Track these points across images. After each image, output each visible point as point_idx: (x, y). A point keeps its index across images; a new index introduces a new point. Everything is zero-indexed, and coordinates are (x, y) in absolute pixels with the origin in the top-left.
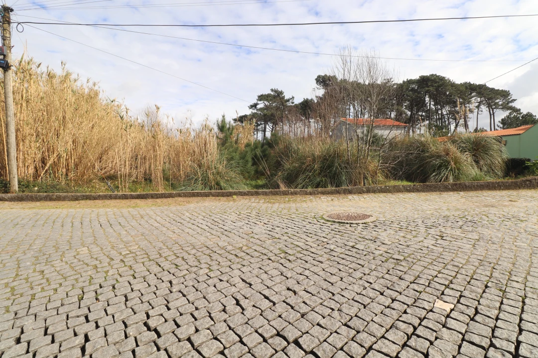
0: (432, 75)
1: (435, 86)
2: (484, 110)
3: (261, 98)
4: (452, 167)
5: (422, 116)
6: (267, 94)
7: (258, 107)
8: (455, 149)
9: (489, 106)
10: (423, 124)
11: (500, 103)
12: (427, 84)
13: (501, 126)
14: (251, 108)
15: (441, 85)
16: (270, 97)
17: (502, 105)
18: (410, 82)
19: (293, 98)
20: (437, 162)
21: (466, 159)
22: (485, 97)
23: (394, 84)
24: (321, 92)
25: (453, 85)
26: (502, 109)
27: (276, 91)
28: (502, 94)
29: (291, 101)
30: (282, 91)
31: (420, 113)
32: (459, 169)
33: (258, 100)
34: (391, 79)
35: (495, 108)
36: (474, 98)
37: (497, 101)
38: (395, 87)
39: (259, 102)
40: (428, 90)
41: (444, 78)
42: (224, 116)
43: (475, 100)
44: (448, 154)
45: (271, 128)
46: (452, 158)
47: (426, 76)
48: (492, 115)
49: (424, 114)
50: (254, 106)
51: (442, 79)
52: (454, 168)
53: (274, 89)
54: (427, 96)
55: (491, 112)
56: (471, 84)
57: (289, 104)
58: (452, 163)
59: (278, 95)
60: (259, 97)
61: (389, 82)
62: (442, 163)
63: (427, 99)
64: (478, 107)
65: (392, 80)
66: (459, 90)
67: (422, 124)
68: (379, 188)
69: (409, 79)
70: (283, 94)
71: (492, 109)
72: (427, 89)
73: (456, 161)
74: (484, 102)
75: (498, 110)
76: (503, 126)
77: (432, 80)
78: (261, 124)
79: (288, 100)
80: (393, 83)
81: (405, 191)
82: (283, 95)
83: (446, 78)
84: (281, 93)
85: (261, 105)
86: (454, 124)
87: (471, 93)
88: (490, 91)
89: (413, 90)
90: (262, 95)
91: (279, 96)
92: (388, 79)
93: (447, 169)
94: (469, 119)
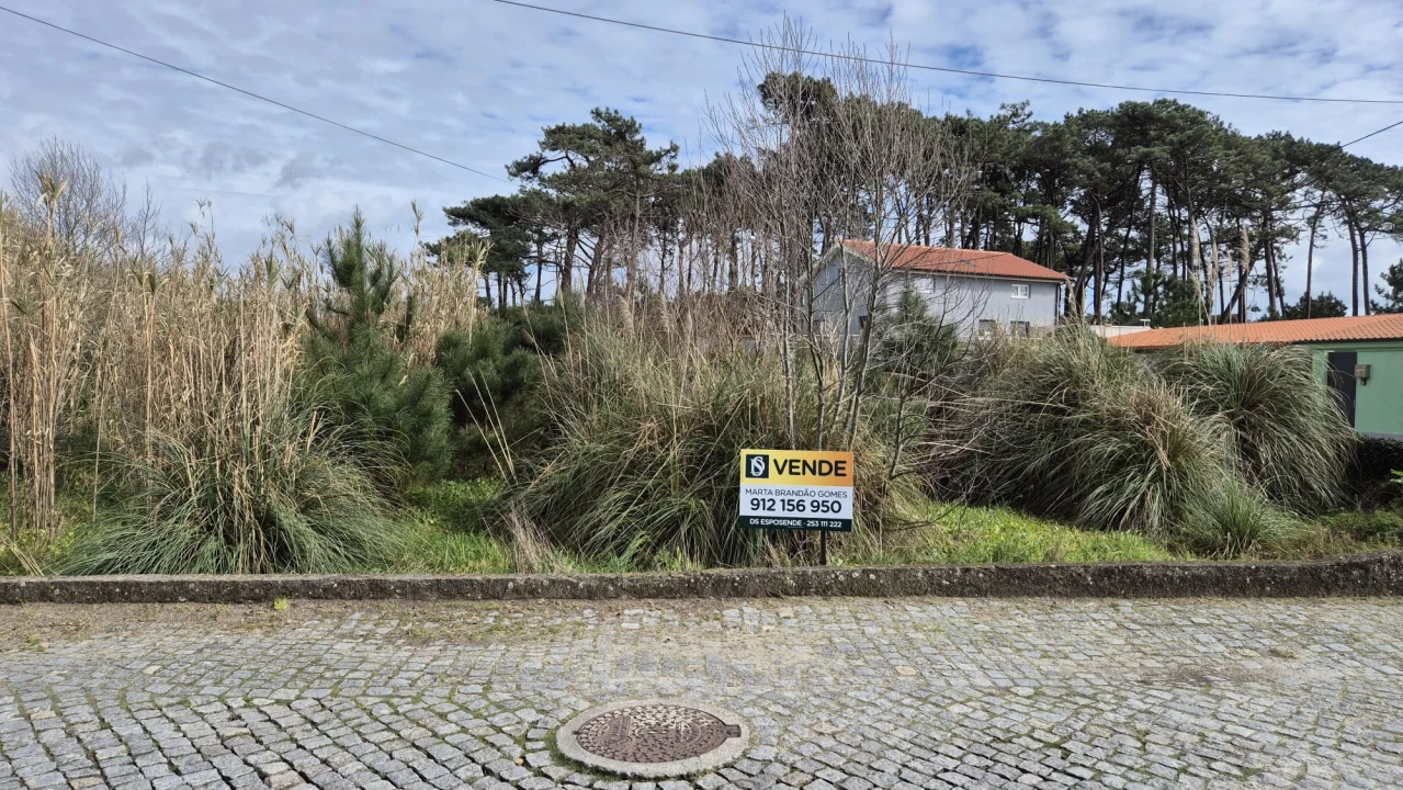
0: (1163, 103)
1: (1171, 143)
2: (1331, 234)
3: (559, 137)
4: (1159, 469)
5: (1126, 240)
6: (579, 125)
7: (547, 170)
8: (1176, 403)
9: (1352, 220)
10: (1133, 269)
11: (1388, 212)
12: (1144, 133)
13: (1390, 289)
14: (515, 175)
15: (1193, 140)
16: (591, 137)
17: (1390, 220)
18: (1088, 120)
19: (674, 148)
20: (1112, 446)
21: (1212, 438)
22: (1336, 189)
23: (1034, 127)
24: (776, 136)
25: (1231, 142)
26: (1391, 232)
27: (612, 120)
28: (1394, 180)
29: (665, 160)
30: (633, 123)
31: (1122, 232)
32: (1183, 476)
33: (544, 145)
34: (1024, 105)
35: (1368, 229)
36: (1300, 192)
37: (1376, 204)
38: (1038, 134)
39: (548, 154)
40: (1147, 155)
41: (1201, 114)
42: (358, 225)
43: (1304, 196)
44: (1148, 420)
45: (591, 253)
46: (1163, 433)
47: (1144, 105)
48: (1360, 252)
49: (1134, 234)
50: (532, 166)
51: (1196, 118)
52: (1169, 470)
53: (603, 110)
54: (1146, 174)
55: (1358, 238)
56: (1293, 143)
57: (660, 169)
58: (1163, 455)
59: (621, 136)
60: (550, 133)
61: (1015, 115)
62: (1128, 452)
63: (1146, 184)
64: (1313, 222)
65: (1027, 111)
66: (1249, 161)
67: (1127, 270)
68: (842, 578)
69: (1087, 108)
70: (637, 131)
71: (1360, 230)
72: (1143, 149)
73: (1177, 449)
74: (1335, 205)
75: (1378, 235)
76: (1396, 292)
77: (1160, 119)
78: (555, 235)
79: (657, 158)
80: (1031, 120)
81: (934, 593)
82: (638, 137)
83: (1209, 117)
84: (631, 127)
85: (556, 166)
86: (1236, 276)
87: (1293, 173)
88: (1354, 169)
89: (1096, 150)
90: (561, 129)
91: (624, 139)
92: (1014, 106)
93: (1144, 472)
94: (1283, 263)
